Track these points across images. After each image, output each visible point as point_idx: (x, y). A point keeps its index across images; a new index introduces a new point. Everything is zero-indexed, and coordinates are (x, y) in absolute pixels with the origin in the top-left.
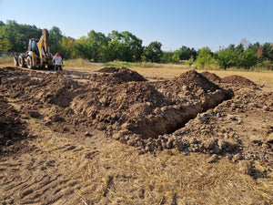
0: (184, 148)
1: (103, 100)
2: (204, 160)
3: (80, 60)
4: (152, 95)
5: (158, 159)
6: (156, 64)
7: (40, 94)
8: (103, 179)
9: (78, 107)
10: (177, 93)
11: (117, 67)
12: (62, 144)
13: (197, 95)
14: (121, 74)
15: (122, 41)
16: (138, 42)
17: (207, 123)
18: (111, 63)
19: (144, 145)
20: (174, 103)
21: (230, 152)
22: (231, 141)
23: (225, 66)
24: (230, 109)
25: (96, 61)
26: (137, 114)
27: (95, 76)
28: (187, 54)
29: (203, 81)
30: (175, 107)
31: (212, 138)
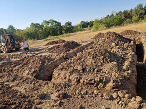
3: (29, 41)
15: (50, 25)
16: (58, 24)
23: (109, 26)
25: (38, 39)
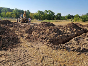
0: (68, 49)
1: (41, 32)
3: (35, 20)
4: (57, 31)
5: (59, 52)
6: (59, 21)
7: (23, 30)
8: (41, 57)
9: (34, 34)
10: (66, 30)
11: (46, 22)
12: (29, 45)
13: (73, 31)
14: (47, 24)
15: (48, 13)
17: (77, 41)
18: (44, 20)
19: (54, 47)
20: (65, 34)
21: (85, 52)
22: (86, 48)
24: (86, 36)
25: (40, 20)
26: (52, 37)
27: (39, 25)
28: (70, 17)
29: (76, 26)
30: (65, 35)
31: (79, 46)
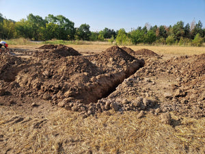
0: (119, 108)
1: (46, 73)
2: (135, 116)
3: (22, 40)
4: (88, 66)
5: (99, 121)
6: (87, 42)
8: (53, 147)
9: (24, 80)
10: (106, 64)
11: (55, 45)
12: (9, 117)
13: (120, 64)
14: (59, 50)
15: (58, 23)
16: (70, 24)
17: (132, 86)
18: (50, 41)
19: (86, 109)
20: (105, 72)
21: (152, 107)
22: (151, 99)
23: (136, 42)
24: (145, 74)
25: (36, 40)
26: (77, 83)
27: (37, 52)
28: (109, 34)
29: (124, 54)
30: (106, 75)
31: (138, 98)
